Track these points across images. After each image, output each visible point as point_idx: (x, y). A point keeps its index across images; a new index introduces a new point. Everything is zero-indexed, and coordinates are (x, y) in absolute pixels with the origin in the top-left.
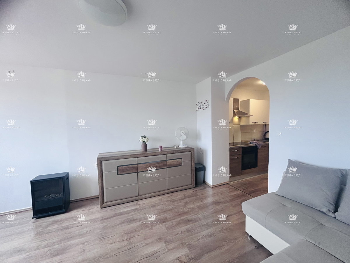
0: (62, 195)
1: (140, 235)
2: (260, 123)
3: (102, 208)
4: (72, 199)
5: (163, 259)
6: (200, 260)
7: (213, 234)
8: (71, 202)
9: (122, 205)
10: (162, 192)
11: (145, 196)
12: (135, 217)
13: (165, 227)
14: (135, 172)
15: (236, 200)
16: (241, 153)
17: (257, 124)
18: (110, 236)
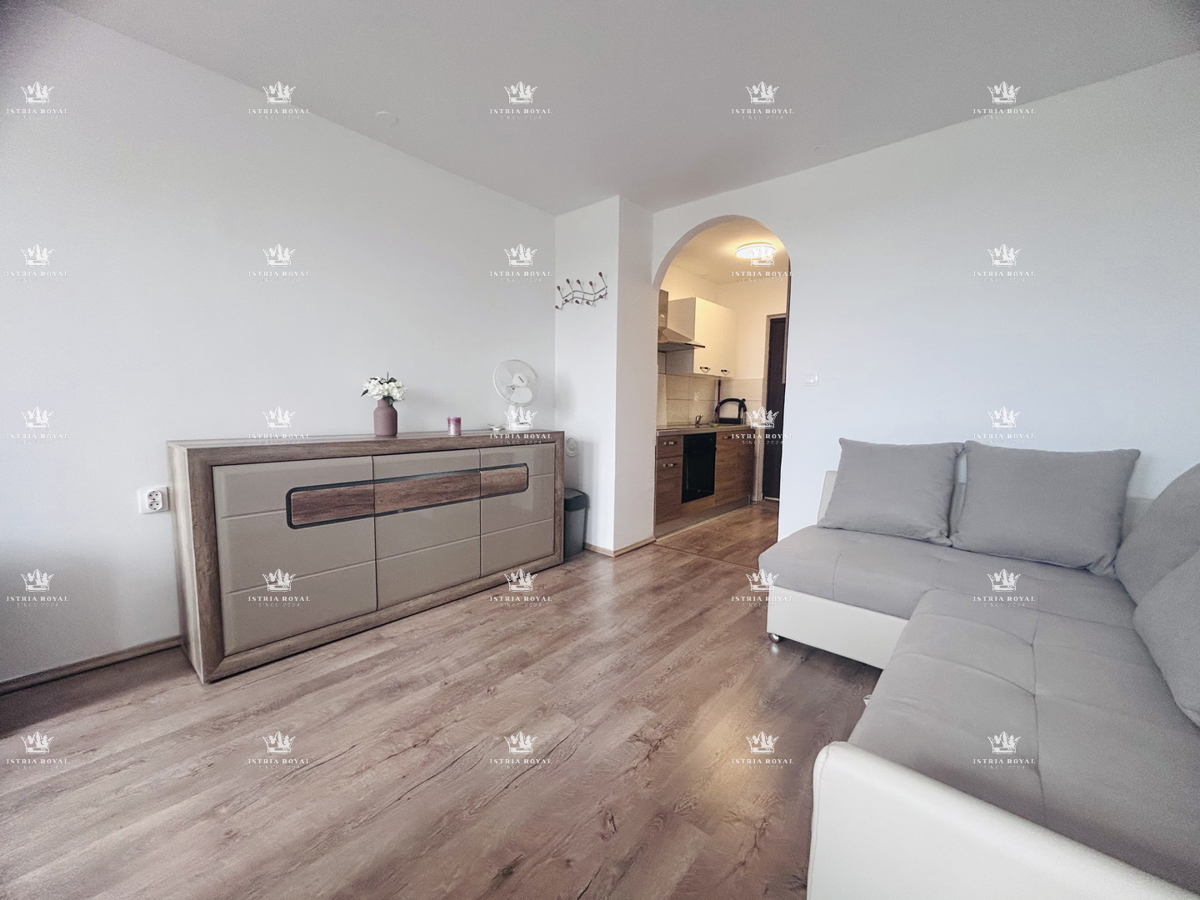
1: (463, 719)
2: (715, 372)
3: (215, 681)
5: (590, 754)
6: (697, 721)
7: (691, 659)
10: (464, 588)
11: (403, 606)
12: (401, 676)
13: (536, 677)
14: (364, 513)
15: (696, 575)
16: (681, 452)
17: (709, 373)
18: (328, 757)
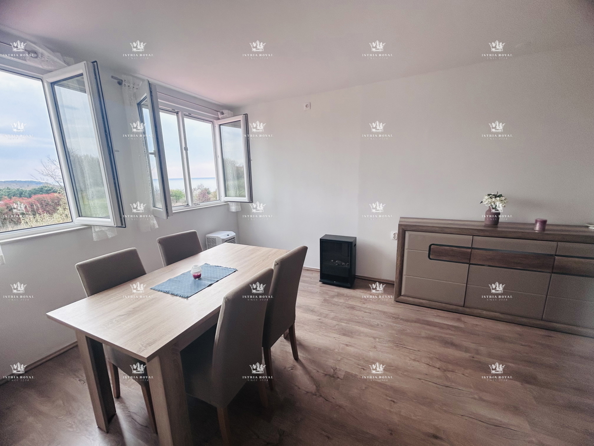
0: (348, 265)
1: (468, 376)
3: (397, 302)
4: (358, 274)
8: (356, 277)
9: (429, 309)
12: (456, 340)
14: (464, 261)
18: (410, 348)
